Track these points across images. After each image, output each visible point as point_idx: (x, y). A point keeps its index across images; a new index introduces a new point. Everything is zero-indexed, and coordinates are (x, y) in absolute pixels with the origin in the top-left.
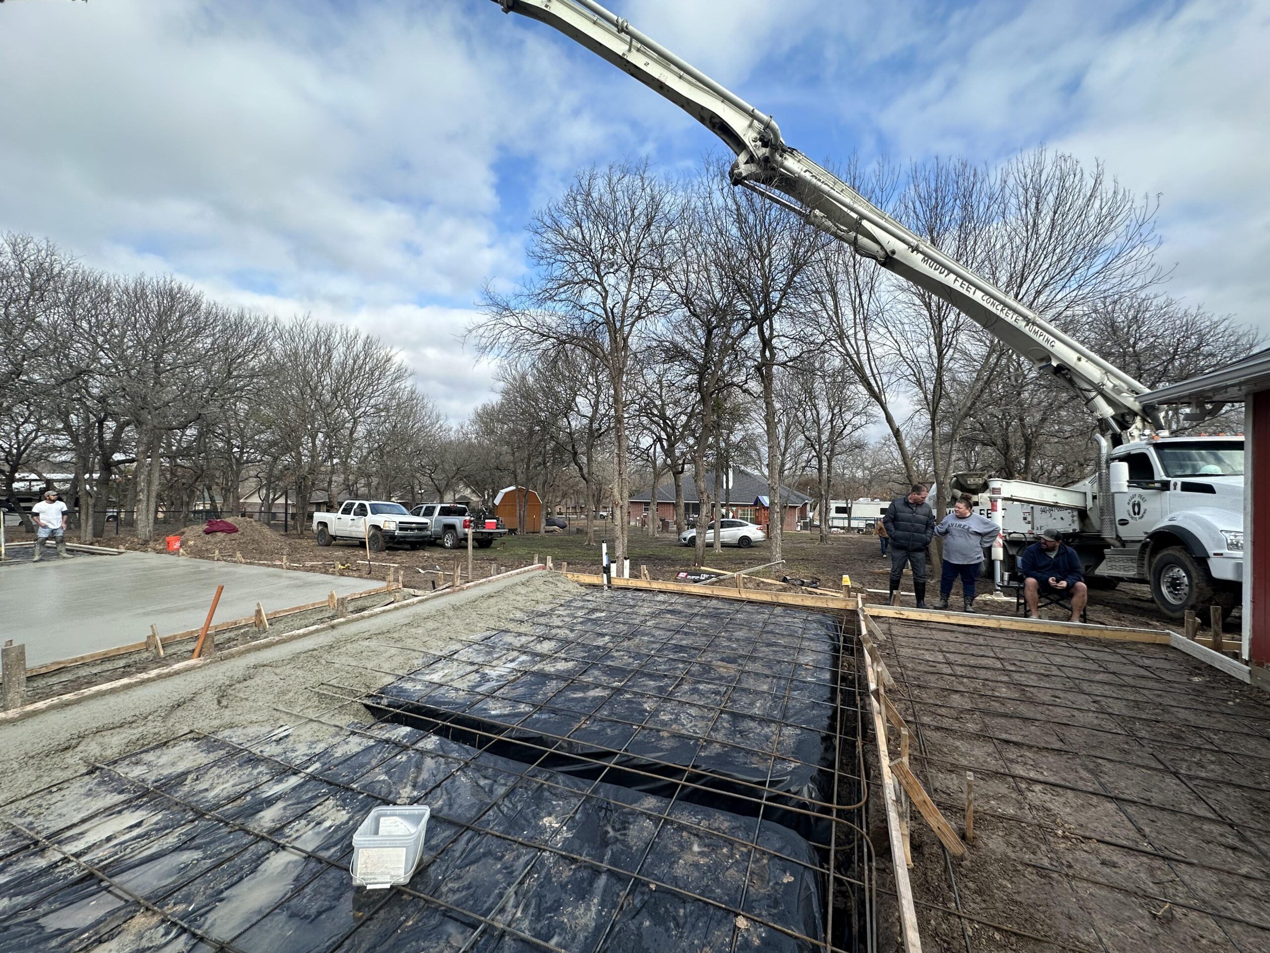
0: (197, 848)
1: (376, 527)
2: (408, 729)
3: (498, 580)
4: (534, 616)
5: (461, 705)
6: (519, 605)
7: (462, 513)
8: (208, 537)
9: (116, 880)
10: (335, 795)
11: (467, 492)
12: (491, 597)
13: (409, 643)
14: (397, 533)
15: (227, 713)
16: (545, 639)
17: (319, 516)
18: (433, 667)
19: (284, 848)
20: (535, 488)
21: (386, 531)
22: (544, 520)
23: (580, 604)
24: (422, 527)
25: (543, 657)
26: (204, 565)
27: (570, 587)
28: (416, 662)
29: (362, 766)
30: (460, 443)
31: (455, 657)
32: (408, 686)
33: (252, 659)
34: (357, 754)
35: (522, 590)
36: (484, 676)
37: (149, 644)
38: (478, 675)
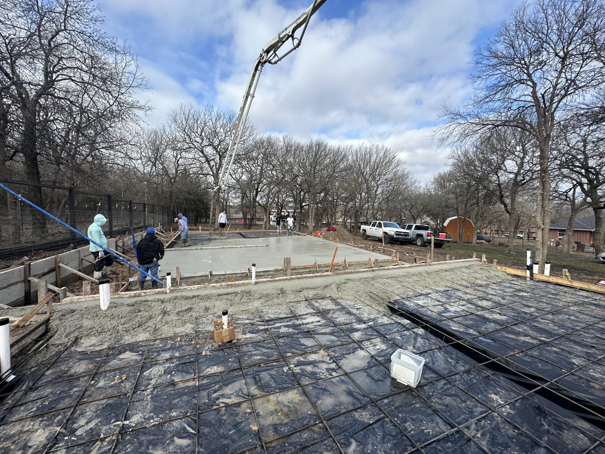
0: (336, 336)
1: (385, 233)
2: (409, 322)
3: (450, 263)
4: (475, 286)
5: (435, 319)
6: (464, 278)
7: (426, 229)
8: (328, 232)
9: (315, 336)
10: (380, 337)
11: (428, 219)
12: (446, 271)
13: (406, 284)
14: (395, 236)
15: (340, 293)
16: (484, 299)
17: (363, 227)
18: (418, 297)
19: (363, 349)
20: (469, 218)
21: (390, 235)
22: (476, 236)
23: (508, 285)
24: (406, 234)
25: (483, 309)
26: (328, 242)
27: (499, 274)
28: (410, 293)
29: (390, 330)
30: (425, 194)
31: (429, 295)
32: (407, 303)
33: (346, 276)
34: (387, 324)
35: (467, 271)
36: (446, 309)
37: (315, 265)
38: (442, 307)
